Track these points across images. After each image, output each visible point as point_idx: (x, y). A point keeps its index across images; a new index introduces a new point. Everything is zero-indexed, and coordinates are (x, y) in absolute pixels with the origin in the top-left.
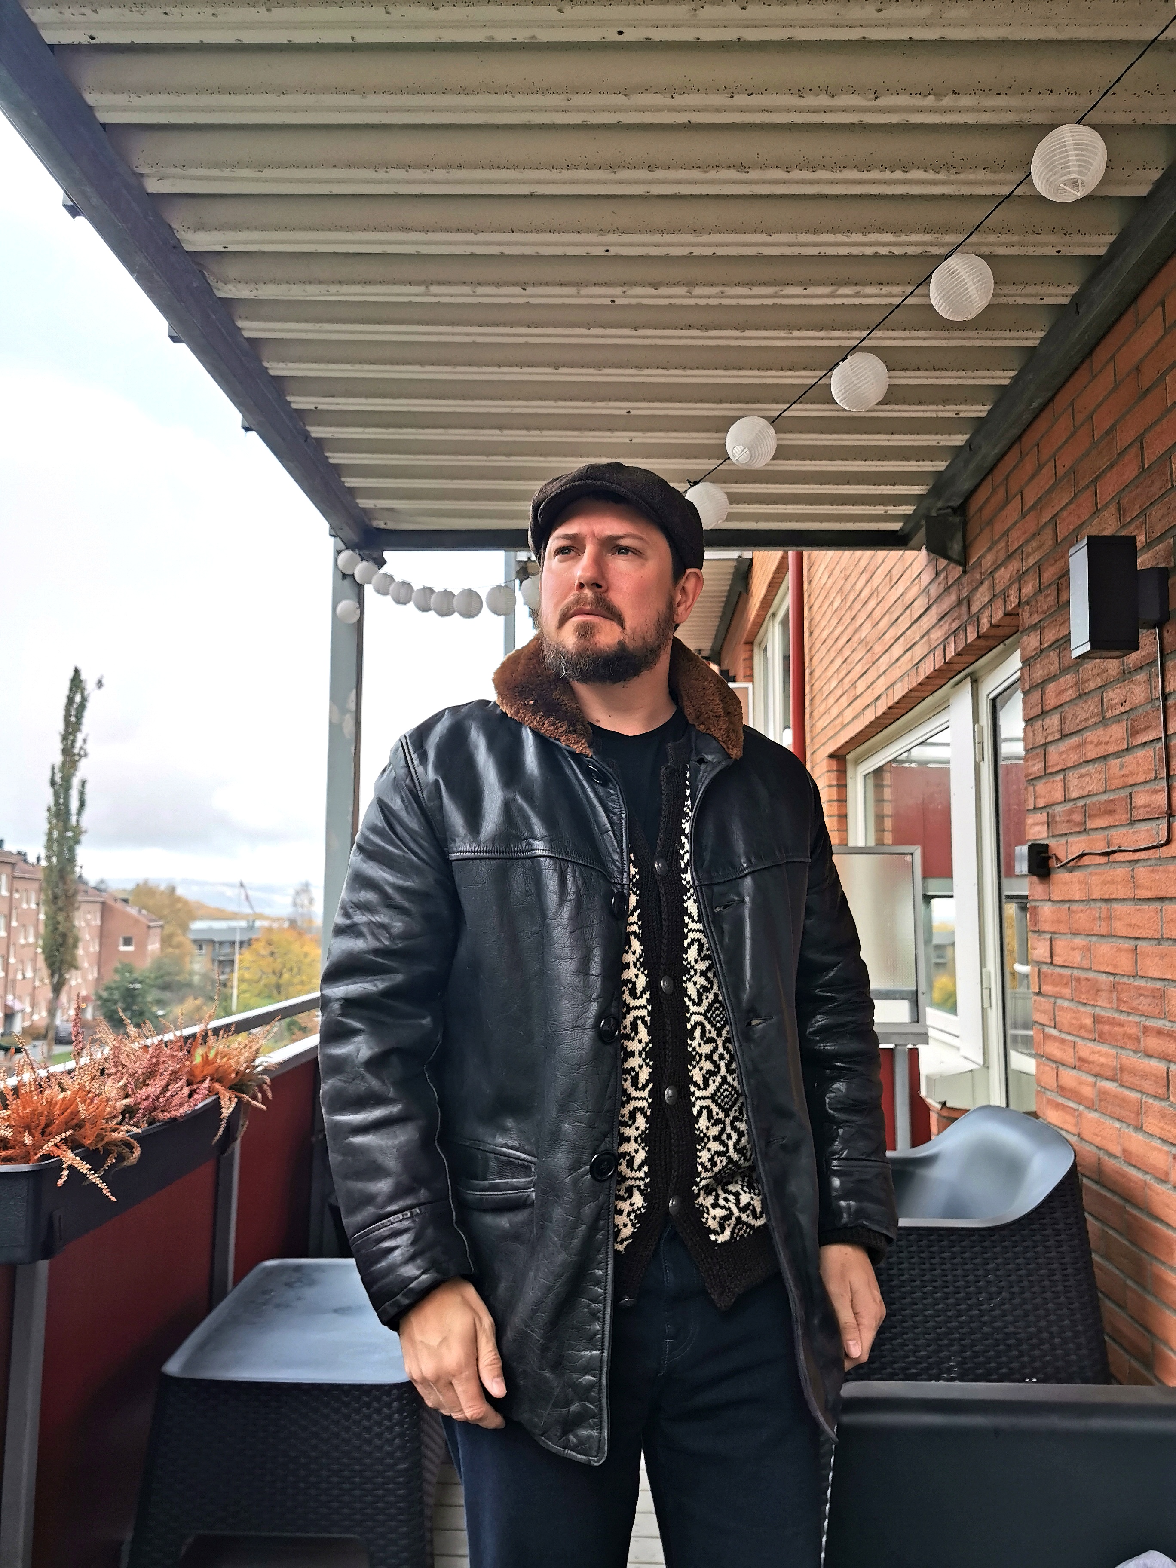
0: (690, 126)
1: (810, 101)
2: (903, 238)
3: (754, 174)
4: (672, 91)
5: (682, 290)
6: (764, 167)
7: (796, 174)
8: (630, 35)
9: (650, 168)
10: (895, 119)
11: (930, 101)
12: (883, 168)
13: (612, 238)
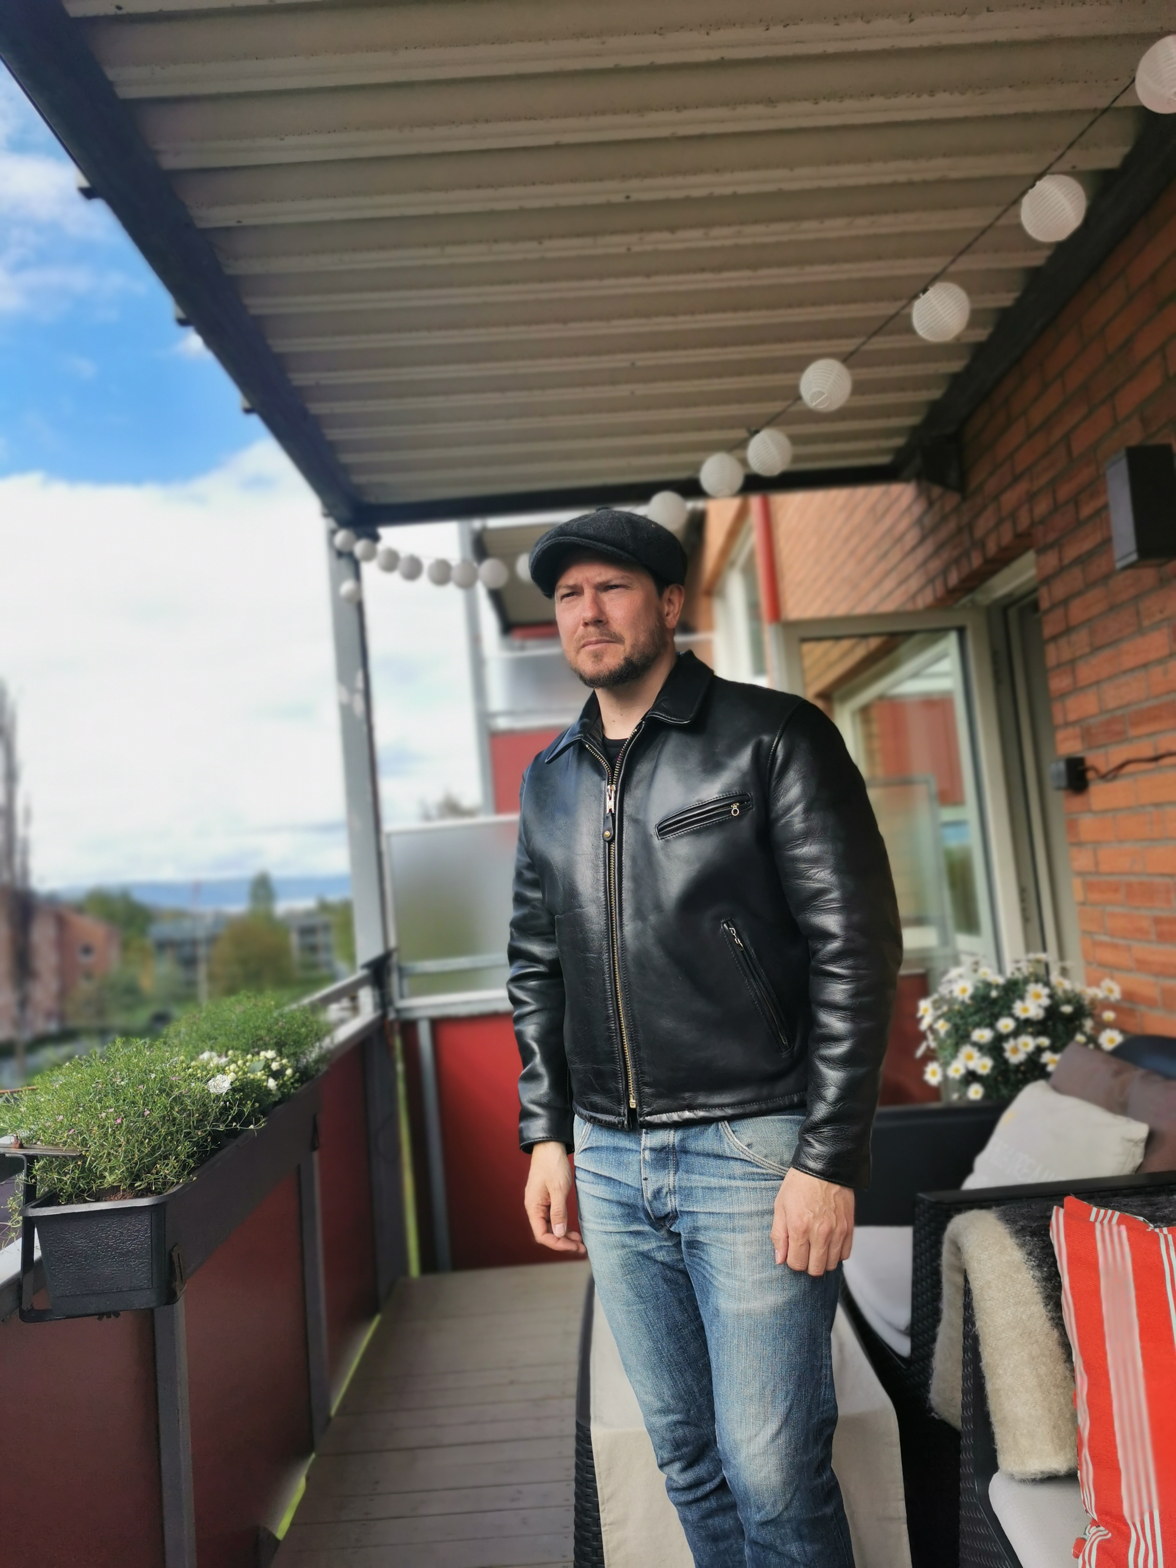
0: (723, 64)
1: (845, 28)
2: (923, 164)
3: (782, 108)
4: (708, 27)
5: (697, 233)
6: (791, 99)
7: (824, 105)
9: (679, 108)
10: (926, 41)
11: (963, 20)
12: (910, 92)
13: (634, 183)
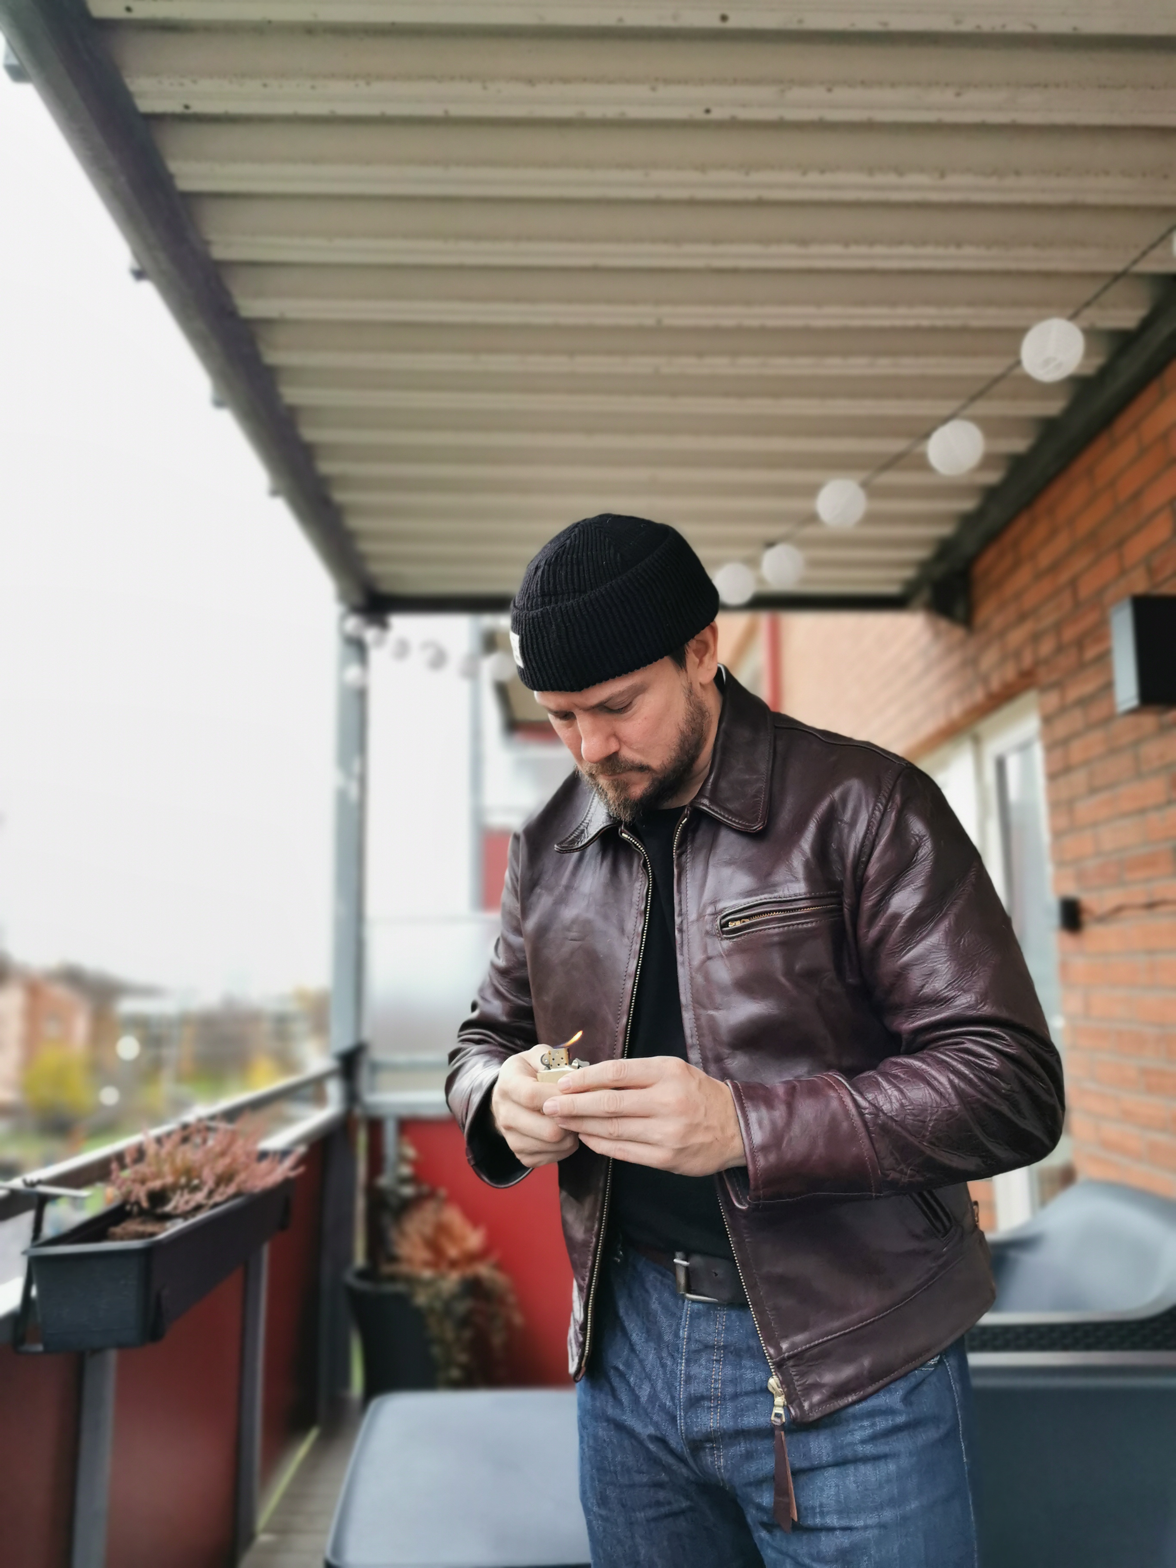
0: (760, 203)
1: (880, 179)
2: (946, 311)
3: (814, 249)
4: (748, 167)
5: (723, 361)
6: (825, 241)
7: (854, 250)
8: (718, 114)
9: (714, 242)
10: (957, 197)
11: (993, 181)
12: (937, 243)
13: (666, 309)
